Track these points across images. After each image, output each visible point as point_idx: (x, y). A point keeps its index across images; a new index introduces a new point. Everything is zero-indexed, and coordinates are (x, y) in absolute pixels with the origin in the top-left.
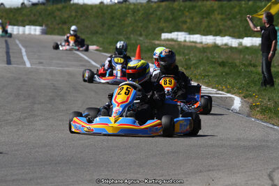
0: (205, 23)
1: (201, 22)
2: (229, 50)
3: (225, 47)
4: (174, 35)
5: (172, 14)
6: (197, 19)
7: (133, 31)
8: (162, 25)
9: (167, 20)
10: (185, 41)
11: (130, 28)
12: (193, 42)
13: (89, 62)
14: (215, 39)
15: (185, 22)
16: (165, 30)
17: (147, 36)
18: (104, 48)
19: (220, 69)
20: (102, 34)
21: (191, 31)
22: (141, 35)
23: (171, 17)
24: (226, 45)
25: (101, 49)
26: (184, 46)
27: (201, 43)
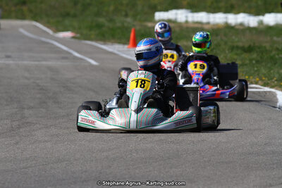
2: (248, 31)
3: (241, 28)
10: (187, 22)
11: (112, 8)
12: (198, 23)
13: (70, 53)
14: (226, 18)
16: (159, 8)
17: (134, 16)
18: (82, 34)
19: (245, 55)
20: (75, 16)
21: (194, 8)
22: (126, 15)
24: (241, 24)
25: (78, 35)
26: (187, 28)
27: (208, 23)
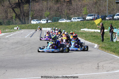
0: (92, 26)
1: (91, 26)
4: (84, 29)
5: (84, 24)
6: (90, 25)
7: (74, 29)
8: (81, 27)
9: (82, 26)
15: (87, 26)
23: (83, 25)
